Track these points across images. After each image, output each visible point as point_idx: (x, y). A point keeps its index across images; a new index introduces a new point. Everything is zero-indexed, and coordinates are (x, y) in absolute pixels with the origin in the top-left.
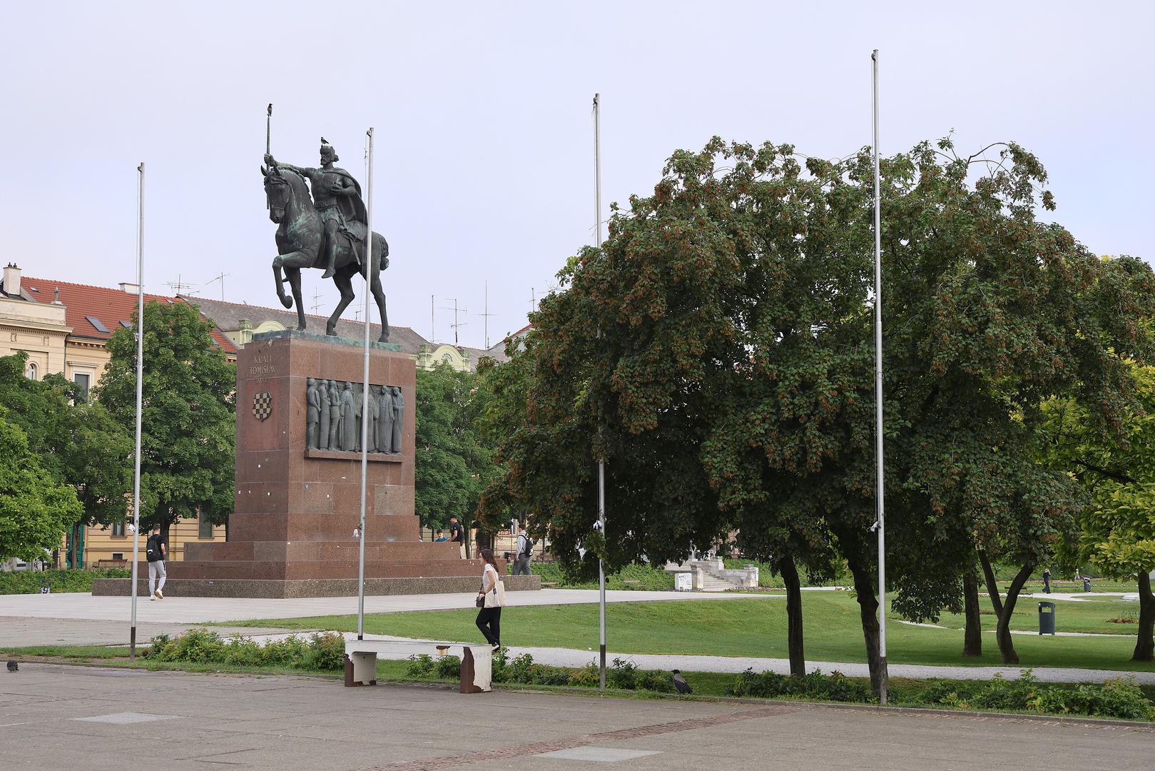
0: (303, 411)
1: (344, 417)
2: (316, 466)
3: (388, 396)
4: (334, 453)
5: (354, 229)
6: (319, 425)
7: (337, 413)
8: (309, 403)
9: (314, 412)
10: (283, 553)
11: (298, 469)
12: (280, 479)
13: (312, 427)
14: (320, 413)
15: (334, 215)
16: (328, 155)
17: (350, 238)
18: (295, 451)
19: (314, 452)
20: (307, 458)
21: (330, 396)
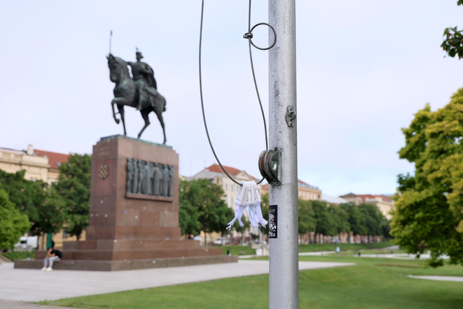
0: (124, 174)
1: (145, 178)
2: (131, 202)
3: (166, 170)
4: (140, 195)
5: (151, 90)
6: (132, 182)
7: (142, 176)
8: (127, 170)
9: (130, 175)
10: (111, 246)
11: (121, 203)
12: (112, 209)
13: (129, 183)
14: (133, 176)
15: (142, 83)
16: (139, 56)
17: (149, 93)
18: (120, 194)
19: (130, 194)
20: (127, 198)
21: (138, 167)
